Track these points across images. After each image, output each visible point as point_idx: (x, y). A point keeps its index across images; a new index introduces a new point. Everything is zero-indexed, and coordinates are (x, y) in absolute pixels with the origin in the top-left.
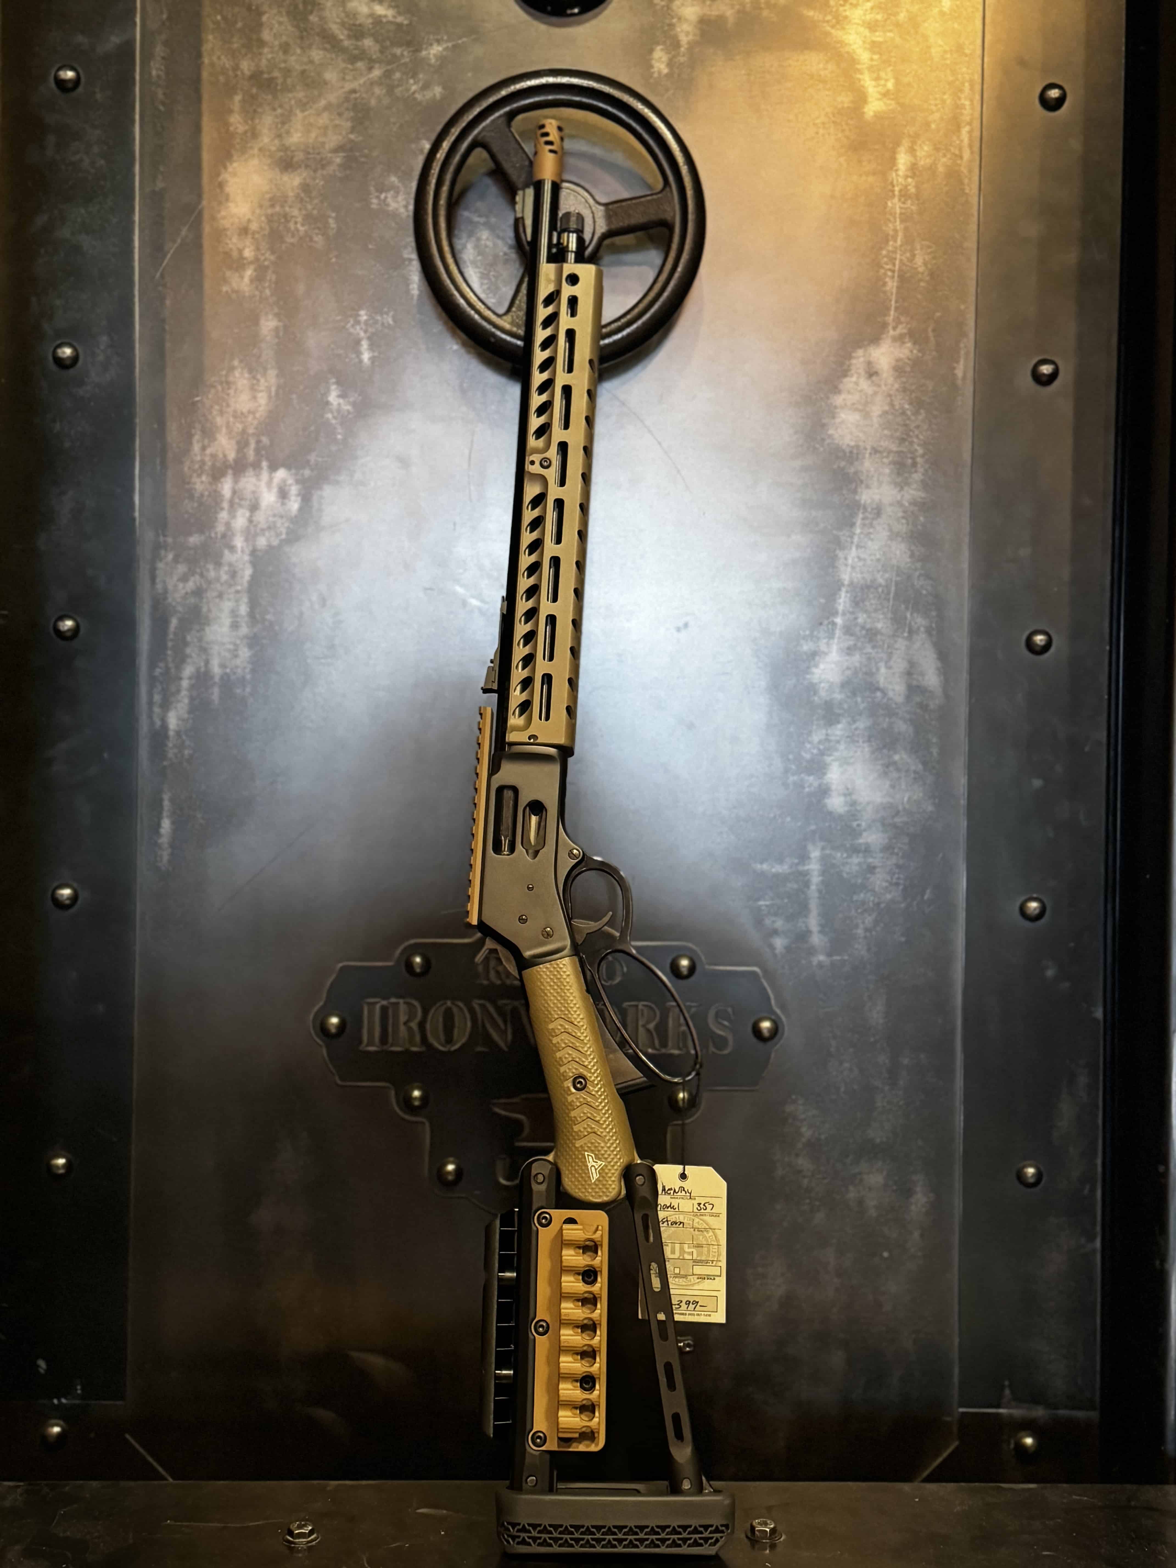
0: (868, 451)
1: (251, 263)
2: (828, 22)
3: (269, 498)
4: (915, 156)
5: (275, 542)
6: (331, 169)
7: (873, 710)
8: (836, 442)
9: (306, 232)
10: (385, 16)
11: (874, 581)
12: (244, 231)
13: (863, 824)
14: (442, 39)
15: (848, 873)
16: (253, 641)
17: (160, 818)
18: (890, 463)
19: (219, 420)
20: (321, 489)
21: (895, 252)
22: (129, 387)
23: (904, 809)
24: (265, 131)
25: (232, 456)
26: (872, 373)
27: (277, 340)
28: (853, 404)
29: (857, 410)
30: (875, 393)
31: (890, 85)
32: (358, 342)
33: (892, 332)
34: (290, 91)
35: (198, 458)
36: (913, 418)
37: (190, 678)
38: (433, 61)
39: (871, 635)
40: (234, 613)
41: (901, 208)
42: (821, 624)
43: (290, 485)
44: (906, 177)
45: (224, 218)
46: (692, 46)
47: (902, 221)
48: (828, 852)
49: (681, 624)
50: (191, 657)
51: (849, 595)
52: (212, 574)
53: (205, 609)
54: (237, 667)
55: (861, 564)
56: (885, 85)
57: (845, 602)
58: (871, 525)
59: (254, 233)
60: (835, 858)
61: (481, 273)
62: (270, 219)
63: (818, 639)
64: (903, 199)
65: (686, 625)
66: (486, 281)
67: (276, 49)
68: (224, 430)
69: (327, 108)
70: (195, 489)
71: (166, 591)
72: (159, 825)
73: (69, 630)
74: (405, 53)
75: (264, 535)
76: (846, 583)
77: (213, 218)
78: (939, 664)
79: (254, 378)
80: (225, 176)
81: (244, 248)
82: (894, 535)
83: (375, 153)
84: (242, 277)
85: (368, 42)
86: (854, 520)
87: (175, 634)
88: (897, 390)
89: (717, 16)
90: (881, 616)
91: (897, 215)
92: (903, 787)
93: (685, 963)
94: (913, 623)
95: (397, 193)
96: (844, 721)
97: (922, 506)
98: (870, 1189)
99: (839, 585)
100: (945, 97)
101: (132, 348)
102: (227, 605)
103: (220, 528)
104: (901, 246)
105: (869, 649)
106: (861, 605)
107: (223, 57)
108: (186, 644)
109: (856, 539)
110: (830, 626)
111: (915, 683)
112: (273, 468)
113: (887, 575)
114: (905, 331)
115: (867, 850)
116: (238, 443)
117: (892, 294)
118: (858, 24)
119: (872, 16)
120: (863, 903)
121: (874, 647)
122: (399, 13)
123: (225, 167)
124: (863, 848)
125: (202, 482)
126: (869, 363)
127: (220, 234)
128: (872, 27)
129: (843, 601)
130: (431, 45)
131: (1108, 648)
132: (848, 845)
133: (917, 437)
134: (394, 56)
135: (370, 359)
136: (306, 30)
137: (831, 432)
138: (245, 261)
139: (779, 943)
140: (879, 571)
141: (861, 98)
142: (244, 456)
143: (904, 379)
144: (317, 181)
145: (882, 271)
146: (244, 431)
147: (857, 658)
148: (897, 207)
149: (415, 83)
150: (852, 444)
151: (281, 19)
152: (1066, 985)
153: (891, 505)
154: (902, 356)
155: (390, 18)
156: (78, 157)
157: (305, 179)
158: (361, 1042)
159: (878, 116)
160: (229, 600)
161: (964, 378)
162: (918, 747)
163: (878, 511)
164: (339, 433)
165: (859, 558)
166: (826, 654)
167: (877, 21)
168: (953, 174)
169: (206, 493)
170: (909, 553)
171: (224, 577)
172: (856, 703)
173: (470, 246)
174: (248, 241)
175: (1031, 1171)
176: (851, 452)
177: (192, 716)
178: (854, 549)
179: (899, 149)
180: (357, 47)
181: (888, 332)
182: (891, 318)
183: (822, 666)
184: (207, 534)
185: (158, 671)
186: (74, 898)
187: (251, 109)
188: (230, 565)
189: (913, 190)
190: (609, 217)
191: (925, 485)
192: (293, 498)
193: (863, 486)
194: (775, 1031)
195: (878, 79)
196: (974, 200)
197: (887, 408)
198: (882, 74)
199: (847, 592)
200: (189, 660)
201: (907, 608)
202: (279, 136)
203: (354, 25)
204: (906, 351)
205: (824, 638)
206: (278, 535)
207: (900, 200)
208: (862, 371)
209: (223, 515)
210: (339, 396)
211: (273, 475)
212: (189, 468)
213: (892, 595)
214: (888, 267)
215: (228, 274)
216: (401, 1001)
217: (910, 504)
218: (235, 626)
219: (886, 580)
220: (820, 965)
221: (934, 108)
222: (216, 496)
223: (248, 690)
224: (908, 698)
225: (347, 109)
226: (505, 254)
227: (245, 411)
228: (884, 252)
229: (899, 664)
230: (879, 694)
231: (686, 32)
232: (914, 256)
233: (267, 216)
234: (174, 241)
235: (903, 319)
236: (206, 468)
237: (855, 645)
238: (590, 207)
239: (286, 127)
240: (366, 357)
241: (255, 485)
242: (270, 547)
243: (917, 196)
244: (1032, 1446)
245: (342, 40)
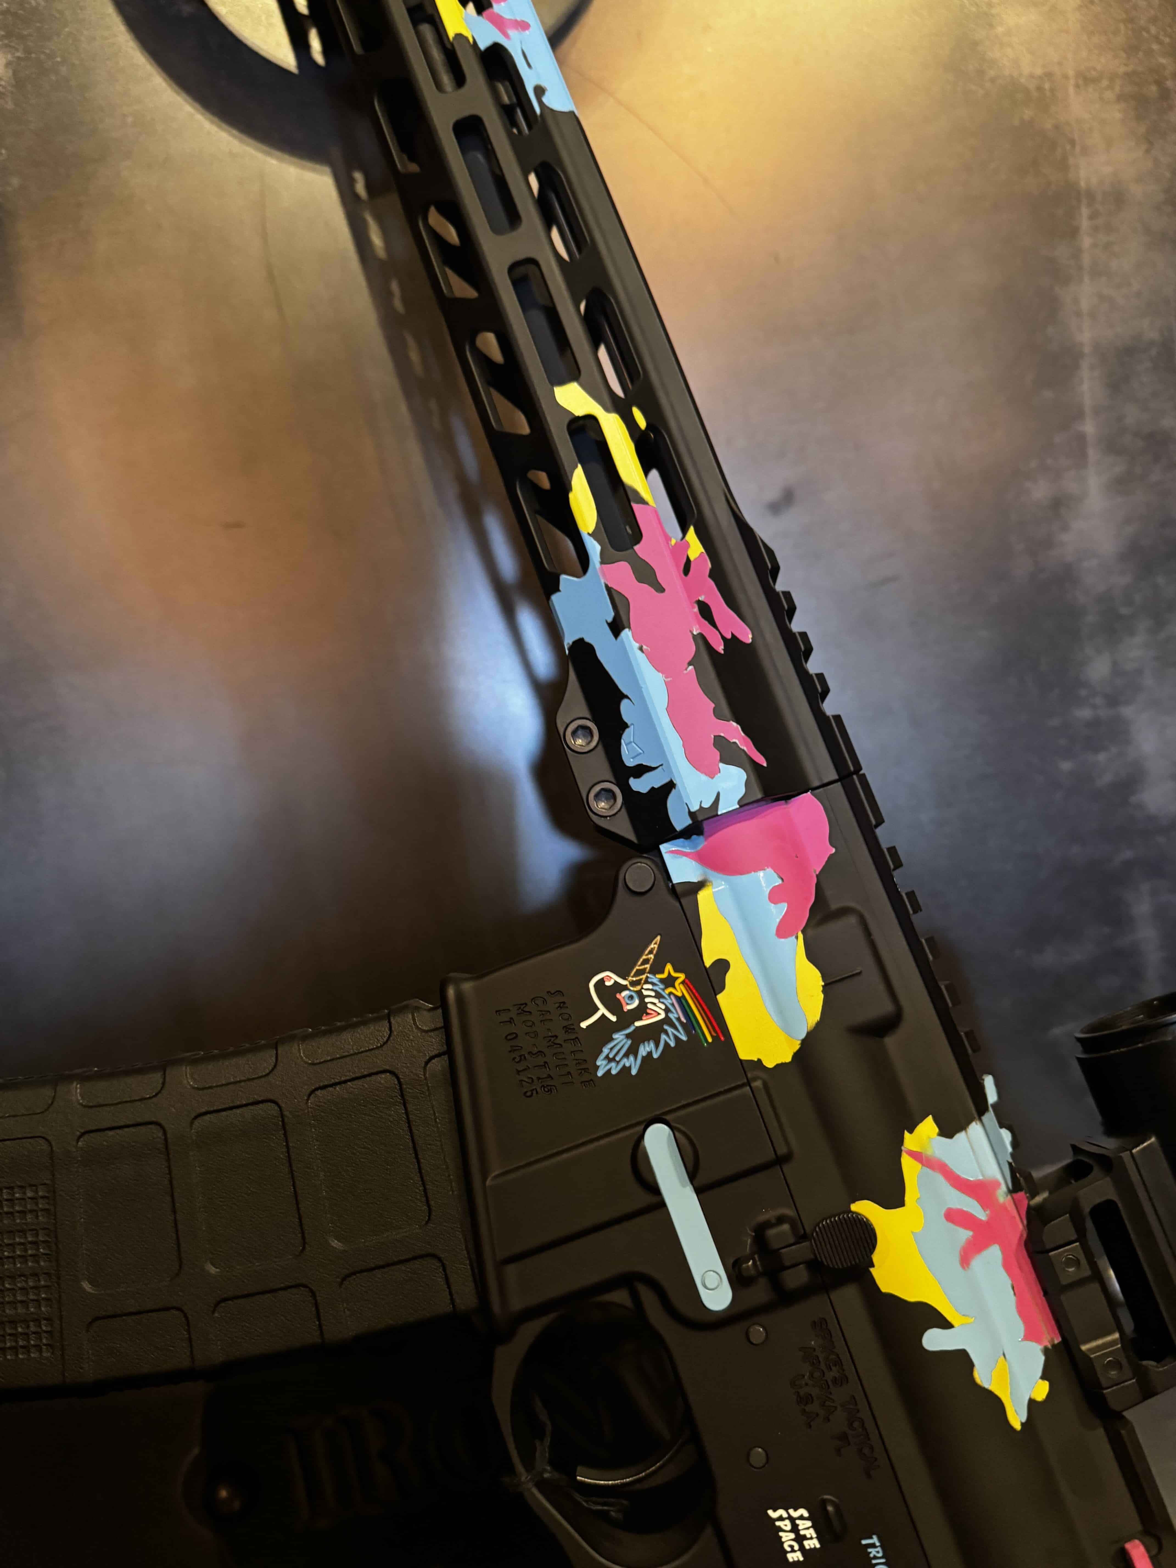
0: (1072, 82)
8: (1007, 72)
11: (1137, 336)
18: (1121, 98)
39: (1157, 445)
42: (1054, 441)
48: (1165, 898)
51: (1099, 373)
57: (1092, 389)
58: (1109, 228)
63: (1058, 472)
76: (1087, 349)
86: (1075, 224)
96: (1141, 628)
105: (1155, 476)
106: (1124, 388)
109: (1086, 260)
110: (1073, 444)
121: (1165, 470)
129: (1088, 387)
133: (1157, 39)
140: (1143, 316)
147: (1139, 497)
150: (1039, 71)
153: (1140, 179)
163: (1116, 197)
166: (1080, 499)
172: (1157, 587)
176: (1039, 89)
178: (1086, 279)
183: (1078, 526)
193: (1077, 152)
199: (1092, 368)
205: (1069, 469)
237: (1130, 471)
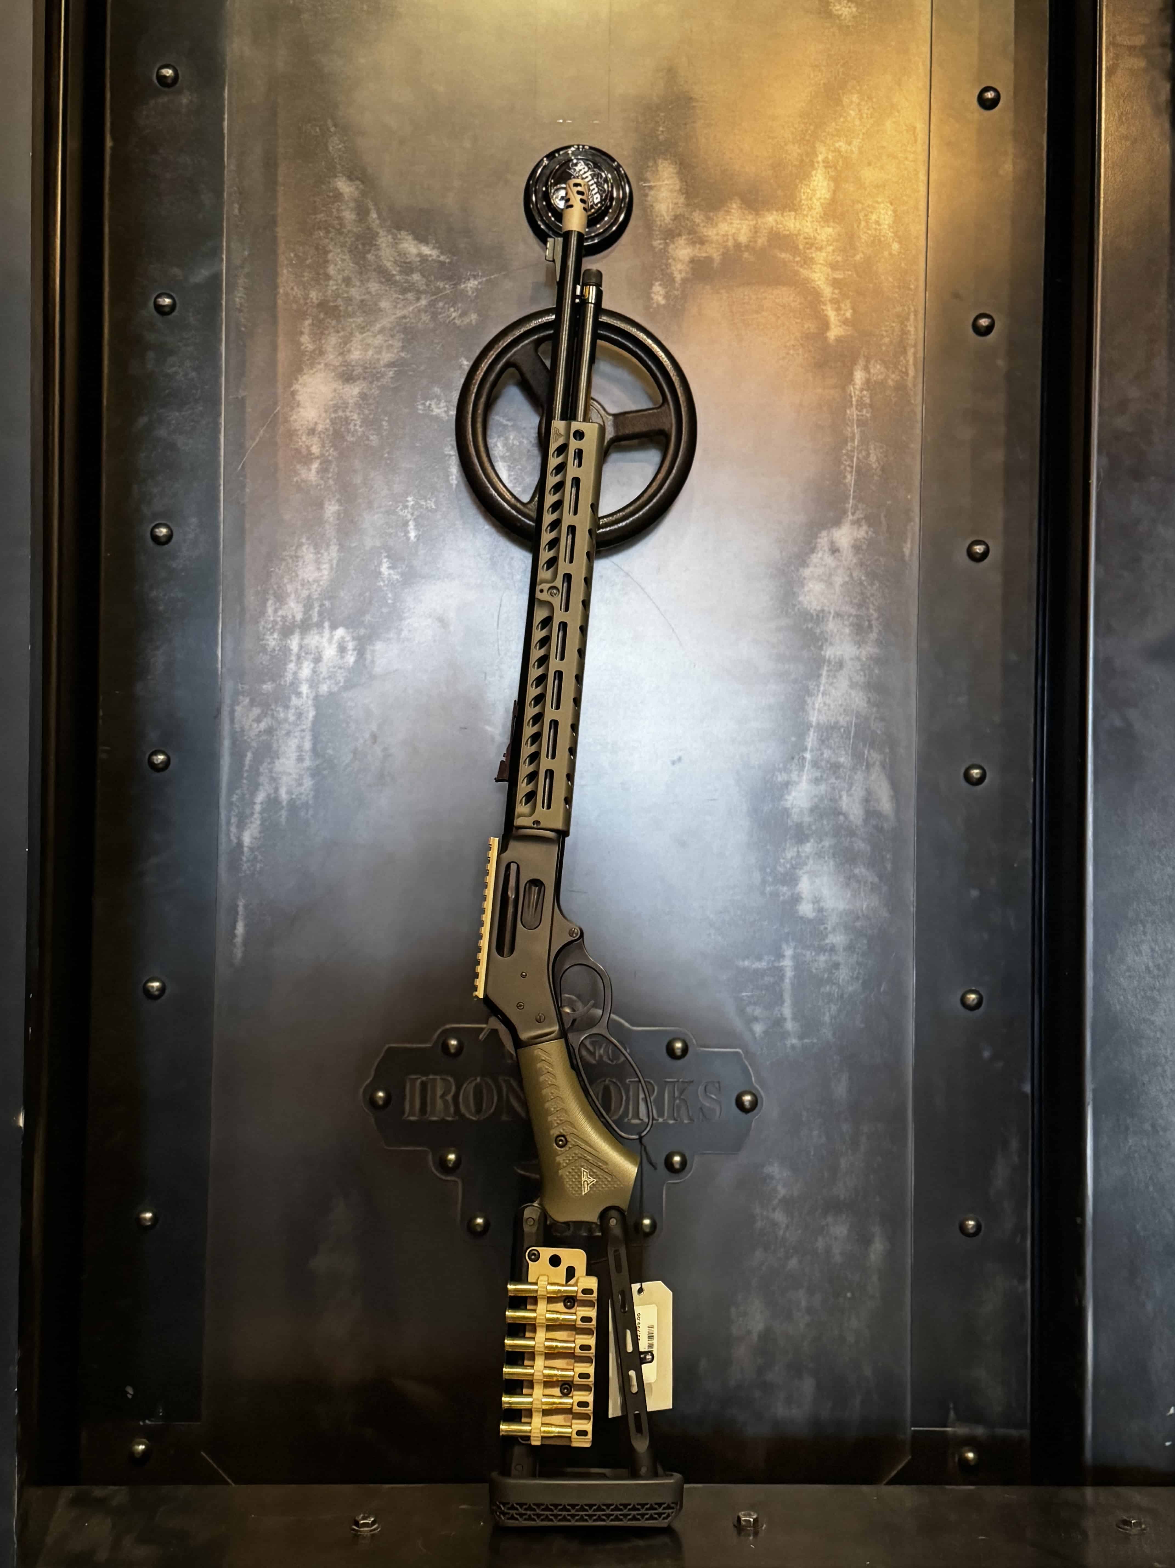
0: (832, 615)
1: (318, 458)
2: (797, 262)
3: (330, 652)
4: (869, 372)
5: (335, 689)
6: (384, 381)
7: (837, 831)
8: (805, 606)
9: (363, 432)
10: (431, 256)
11: (837, 722)
12: (312, 432)
13: (829, 928)
14: (478, 275)
15: (816, 969)
16: (315, 773)
17: (235, 922)
18: (851, 624)
19: (290, 588)
20: (374, 645)
21: (852, 451)
22: (215, 560)
23: (863, 915)
24: (330, 349)
25: (299, 617)
26: (834, 550)
27: (337, 522)
28: (819, 576)
29: (822, 580)
30: (837, 567)
31: (848, 314)
32: (406, 524)
33: (850, 517)
34: (351, 316)
35: (272, 619)
36: (869, 588)
37: (262, 803)
38: (470, 293)
39: (835, 767)
40: (300, 748)
41: (857, 415)
42: (793, 758)
43: (348, 641)
44: (862, 390)
45: (295, 421)
46: (685, 281)
47: (858, 427)
48: (799, 951)
49: (675, 758)
50: (263, 785)
51: (816, 734)
52: (282, 715)
53: (275, 745)
54: (301, 794)
55: (826, 708)
56: (844, 314)
57: (813, 740)
58: (835, 677)
59: (319, 433)
60: (805, 956)
61: (509, 466)
62: (333, 422)
63: (791, 771)
64: (859, 408)
65: (680, 759)
66: (513, 473)
67: (340, 282)
68: (293, 596)
69: (382, 331)
70: (268, 645)
71: (242, 730)
72: (234, 928)
73: (162, 762)
74: (447, 286)
75: (326, 682)
76: (814, 724)
77: (286, 421)
78: (892, 793)
79: (318, 553)
80: (296, 387)
81: (312, 445)
82: (853, 685)
83: (422, 368)
84: (310, 470)
85: (416, 277)
86: (820, 672)
87: (250, 766)
88: (855, 564)
89: (705, 257)
90: (843, 752)
91: (855, 421)
92: (862, 894)
93: (679, 1045)
94: (870, 759)
95: (439, 400)
96: (812, 840)
97: (877, 661)
98: (836, 1238)
99: (809, 726)
100: (894, 325)
101: (217, 528)
102: (293, 743)
103: (289, 677)
104: (858, 446)
105: (833, 780)
106: (826, 742)
107: (295, 288)
108: (258, 774)
109: (822, 688)
110: (800, 761)
111: (871, 809)
112: (334, 627)
113: (848, 719)
114: (862, 516)
115: (832, 949)
116: (304, 606)
117: (851, 486)
118: (822, 264)
119: (834, 257)
120: (829, 994)
121: (837, 778)
122: (442, 253)
123: (297, 379)
124: (828, 948)
125: (274, 639)
126: (832, 543)
127: (291, 434)
128: (834, 267)
129: (811, 739)
130: (469, 279)
131: (1032, 780)
132: (816, 946)
133: (872, 603)
134: (438, 288)
135: (416, 537)
136: (364, 267)
137: (800, 599)
138: (313, 456)
139: (758, 1028)
140: (841, 715)
141: (825, 325)
142: (310, 617)
143: (861, 556)
144: (373, 391)
145: (842, 467)
146: (309, 597)
147: (823, 788)
148: (855, 413)
149: (455, 311)
150: (819, 608)
151: (344, 257)
152: (1000, 1065)
153: (852, 659)
154: (859, 536)
155: (434, 257)
156: (174, 369)
157: (362, 389)
158: (403, 1113)
159: (839, 340)
160: (296, 737)
161: (911, 554)
162: (874, 862)
163: (840, 665)
164: (390, 598)
165: (825, 704)
166: (797, 783)
167: (837, 262)
168: (900, 387)
169: (277, 648)
170: (866, 699)
171: (292, 718)
172: (822, 824)
173: (499, 445)
174: (316, 439)
175: (971, 1223)
177: (262, 835)
178: (820, 695)
179: (856, 367)
180: (407, 281)
181: (848, 516)
182: (850, 505)
183: (794, 794)
184: (278, 682)
185: (235, 798)
186: (162, 990)
187: (319, 332)
188: (297, 708)
189: (867, 401)
190: (616, 425)
191: (879, 643)
192: (350, 652)
193: (828, 644)
194: (755, 1104)
195: (838, 309)
196: (919, 409)
197: (847, 579)
198: (843, 306)
199: (814, 732)
200: (261, 788)
201: (865, 745)
202: (341, 354)
203: (405, 263)
204: (862, 533)
205: (796, 770)
206: (337, 683)
207: (857, 409)
208: (826, 548)
209: (292, 666)
210: (389, 568)
211: (334, 633)
212: (264, 627)
213: (852, 735)
214: (847, 463)
215: (298, 467)
216: (438, 1077)
217: (867, 659)
218: (300, 759)
219: (847, 723)
220: (793, 1047)
221: (884, 333)
222: (286, 650)
223: (311, 812)
224: (866, 821)
225: (398, 332)
226: (529, 451)
227: (311, 580)
228: (844, 451)
229: (859, 792)
230: (841, 818)
231: (679, 270)
232: (868, 455)
233: (331, 420)
234: (254, 439)
235: (860, 506)
236: (278, 627)
237: (821, 776)
238: (602, 417)
239: (348, 346)
240: (412, 535)
241: (318, 641)
242: (331, 694)
243: (871, 406)
244: (974, 1459)
245: (394, 275)
